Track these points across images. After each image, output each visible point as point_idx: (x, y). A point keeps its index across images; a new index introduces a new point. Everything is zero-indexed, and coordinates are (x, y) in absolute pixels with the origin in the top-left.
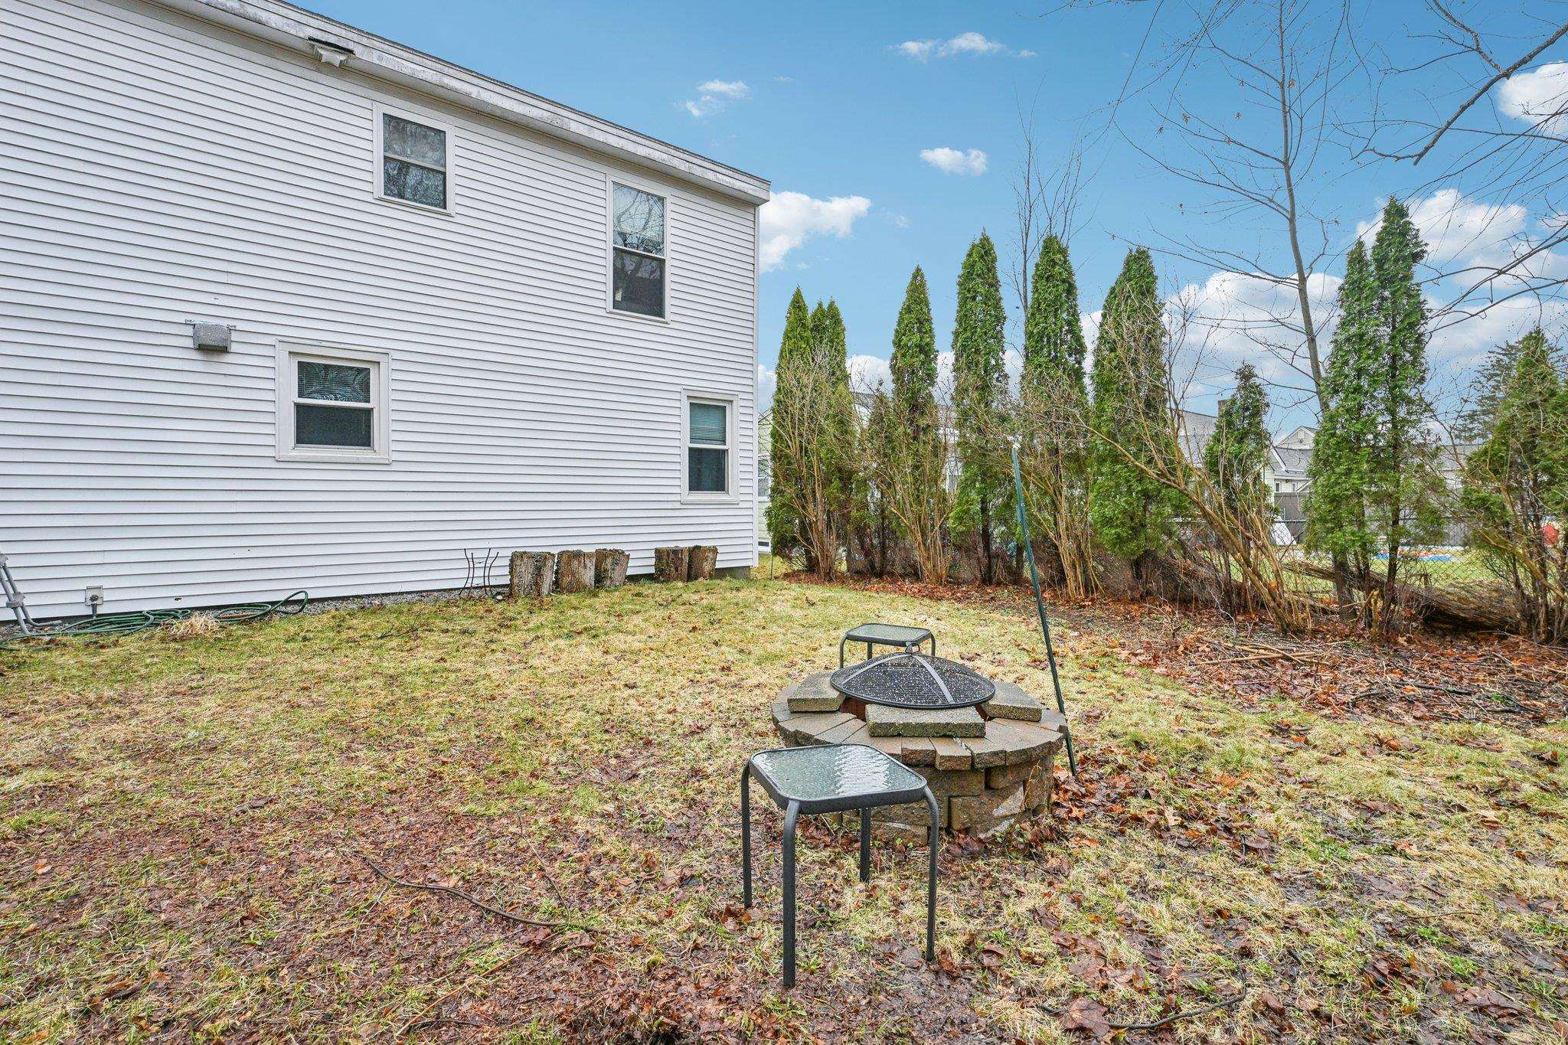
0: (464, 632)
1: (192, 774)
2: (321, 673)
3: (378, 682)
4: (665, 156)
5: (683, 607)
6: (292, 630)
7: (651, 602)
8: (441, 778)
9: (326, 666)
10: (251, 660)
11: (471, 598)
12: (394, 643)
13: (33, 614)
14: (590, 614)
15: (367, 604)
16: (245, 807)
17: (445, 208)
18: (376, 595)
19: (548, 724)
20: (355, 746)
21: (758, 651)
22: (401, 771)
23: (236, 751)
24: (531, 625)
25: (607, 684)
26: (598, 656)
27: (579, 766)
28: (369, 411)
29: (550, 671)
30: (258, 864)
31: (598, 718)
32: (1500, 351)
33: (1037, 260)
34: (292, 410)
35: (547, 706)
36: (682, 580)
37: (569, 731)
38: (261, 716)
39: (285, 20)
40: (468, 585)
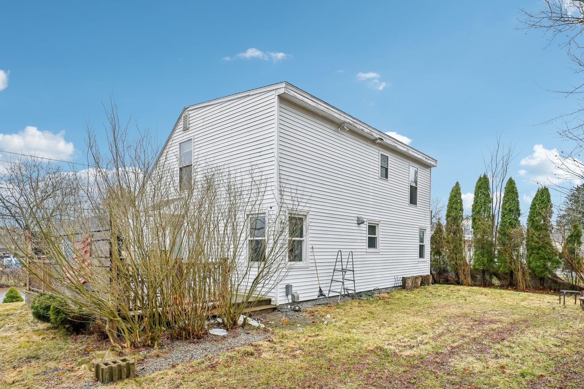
17: (388, 178)
28: (376, 238)
32: (575, 189)
33: (505, 186)
34: (368, 238)
39: (376, 134)
40: (395, 286)
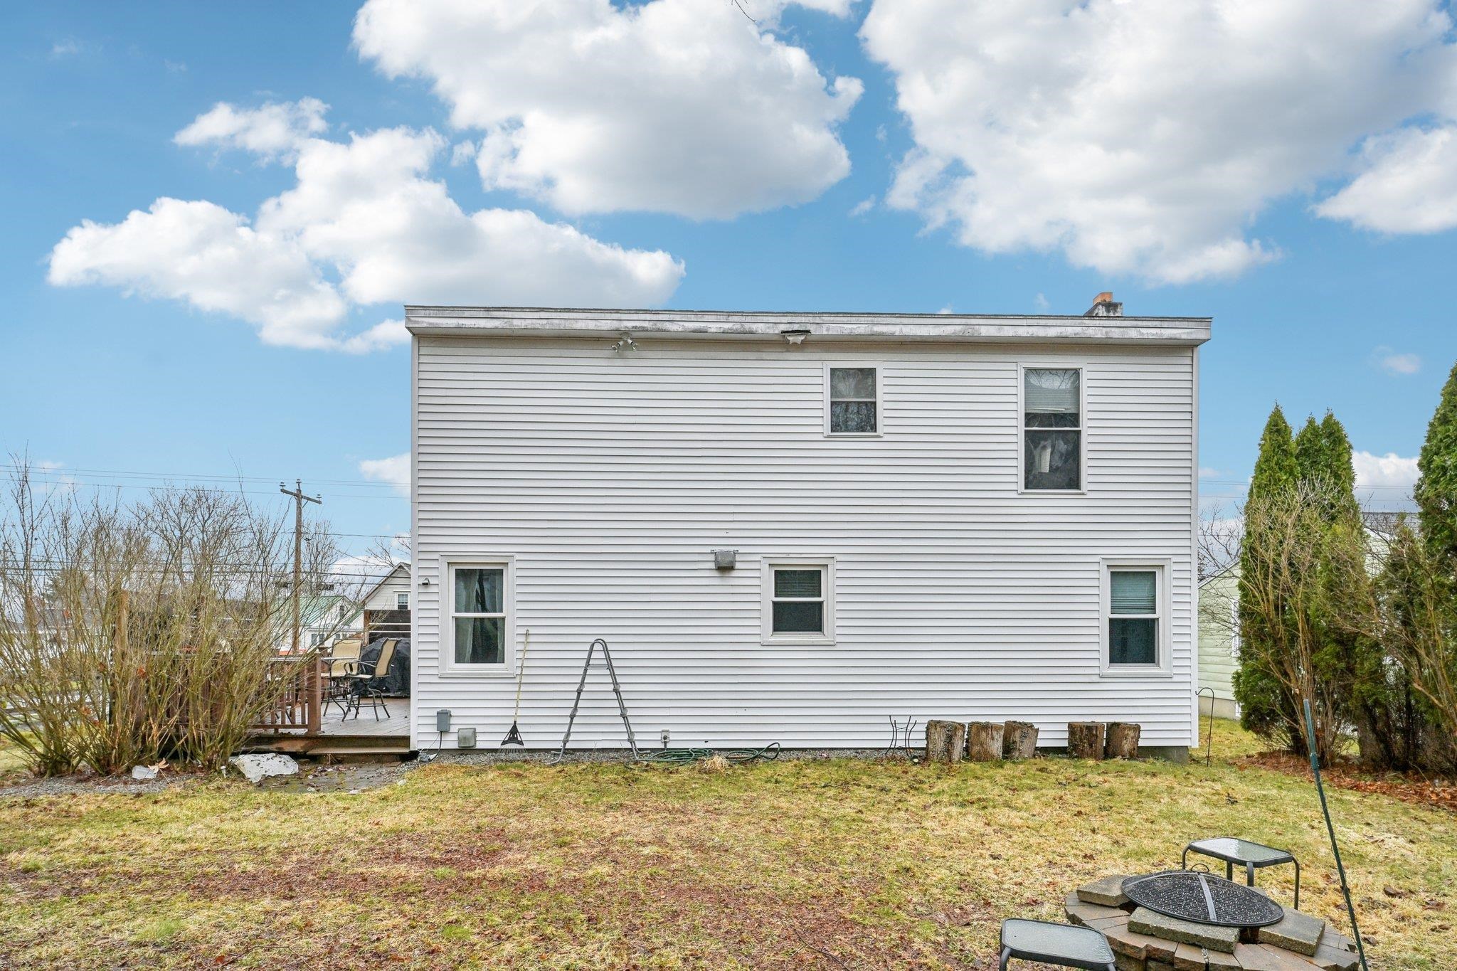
0: (882, 789)
1: (717, 863)
2: (784, 810)
3: (816, 823)
4: (1078, 330)
5: (1081, 789)
6: (770, 772)
7: (1053, 779)
8: (842, 896)
9: (788, 805)
10: (746, 794)
11: (894, 758)
12: (831, 793)
13: (638, 747)
14: (988, 785)
15: (819, 756)
16: (741, 888)
17: (876, 431)
18: (825, 749)
19: (918, 874)
20: (798, 865)
21: (1131, 844)
22: (820, 886)
23: (737, 854)
24: (935, 790)
25: (977, 852)
26: (979, 826)
27: (932, 908)
28: (820, 604)
29: (937, 833)
30: (747, 918)
31: (958, 877)
34: (771, 605)
35: (924, 861)
36: (1096, 757)
37: (933, 883)
38: (750, 834)
39: (767, 325)
40: (892, 746)
